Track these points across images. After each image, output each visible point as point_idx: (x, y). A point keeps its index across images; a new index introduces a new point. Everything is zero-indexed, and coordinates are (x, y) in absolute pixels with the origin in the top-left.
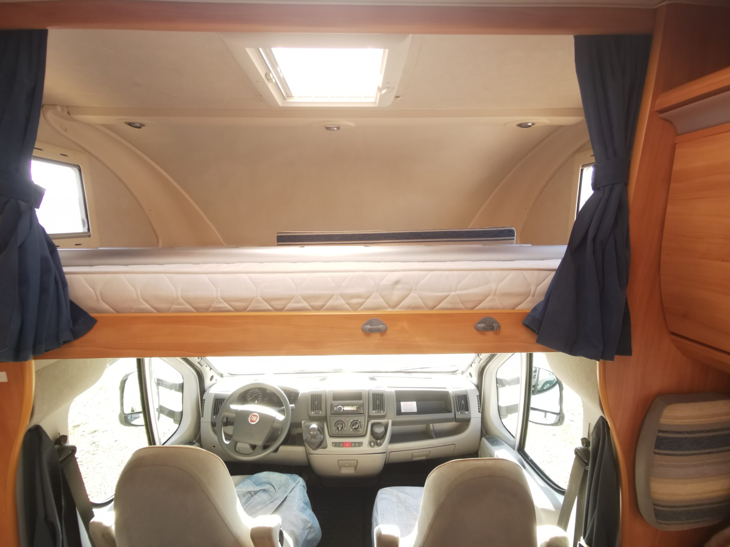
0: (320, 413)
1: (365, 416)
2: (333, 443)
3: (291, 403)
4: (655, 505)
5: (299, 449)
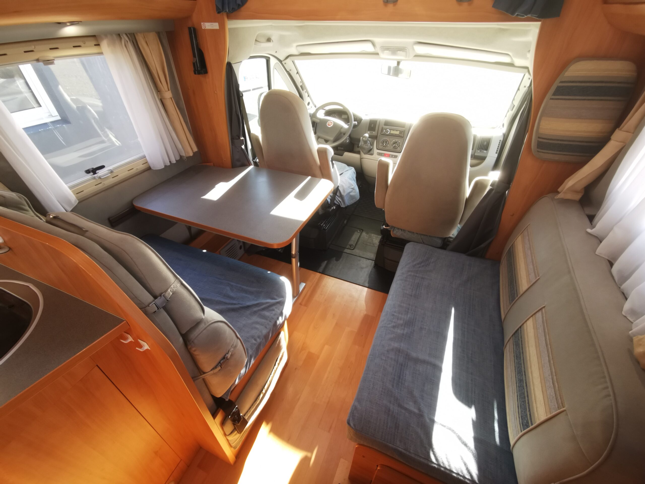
0: (374, 133)
1: (404, 139)
2: (377, 153)
3: (355, 121)
4: (539, 138)
5: (356, 156)
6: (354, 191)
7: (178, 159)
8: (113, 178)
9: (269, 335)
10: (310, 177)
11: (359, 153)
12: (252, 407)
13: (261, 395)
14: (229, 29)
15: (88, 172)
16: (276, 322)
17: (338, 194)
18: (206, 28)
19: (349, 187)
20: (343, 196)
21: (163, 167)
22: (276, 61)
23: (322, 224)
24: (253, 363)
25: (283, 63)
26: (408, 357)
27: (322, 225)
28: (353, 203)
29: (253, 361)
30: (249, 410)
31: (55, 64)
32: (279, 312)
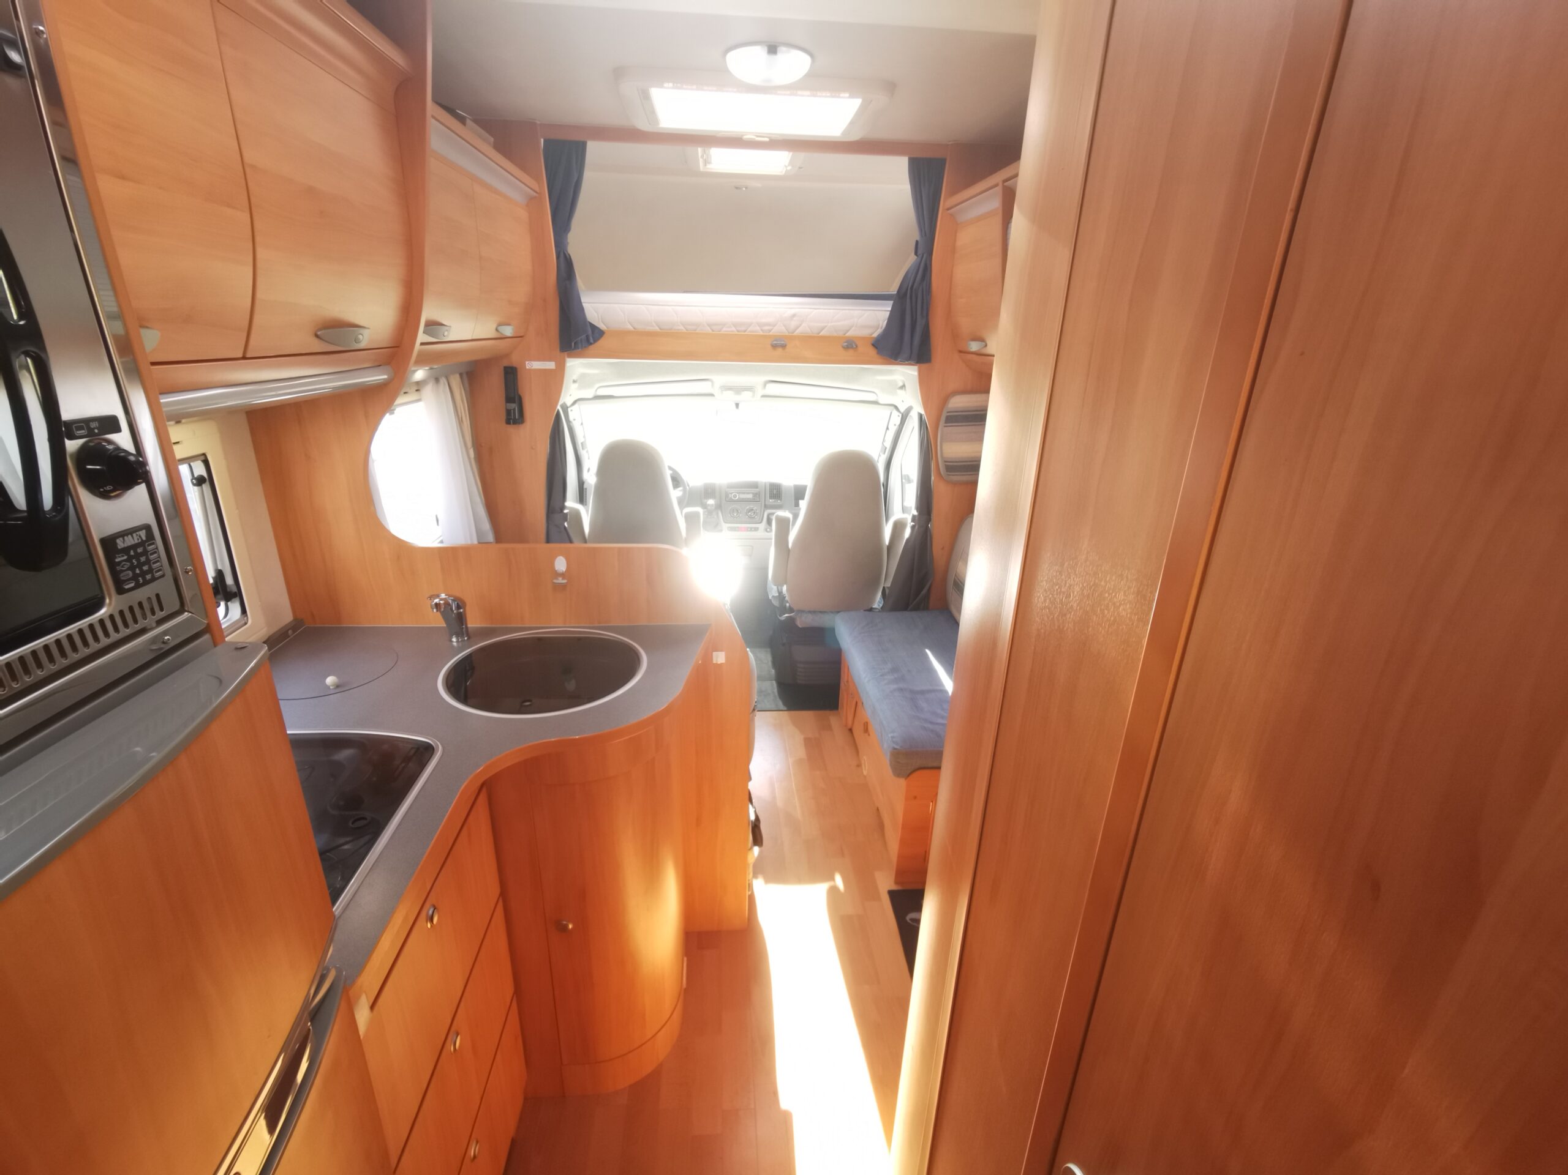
1: (761, 504)
2: (728, 528)
4: (946, 462)
14: (571, 369)
18: (532, 368)
26: (912, 692)
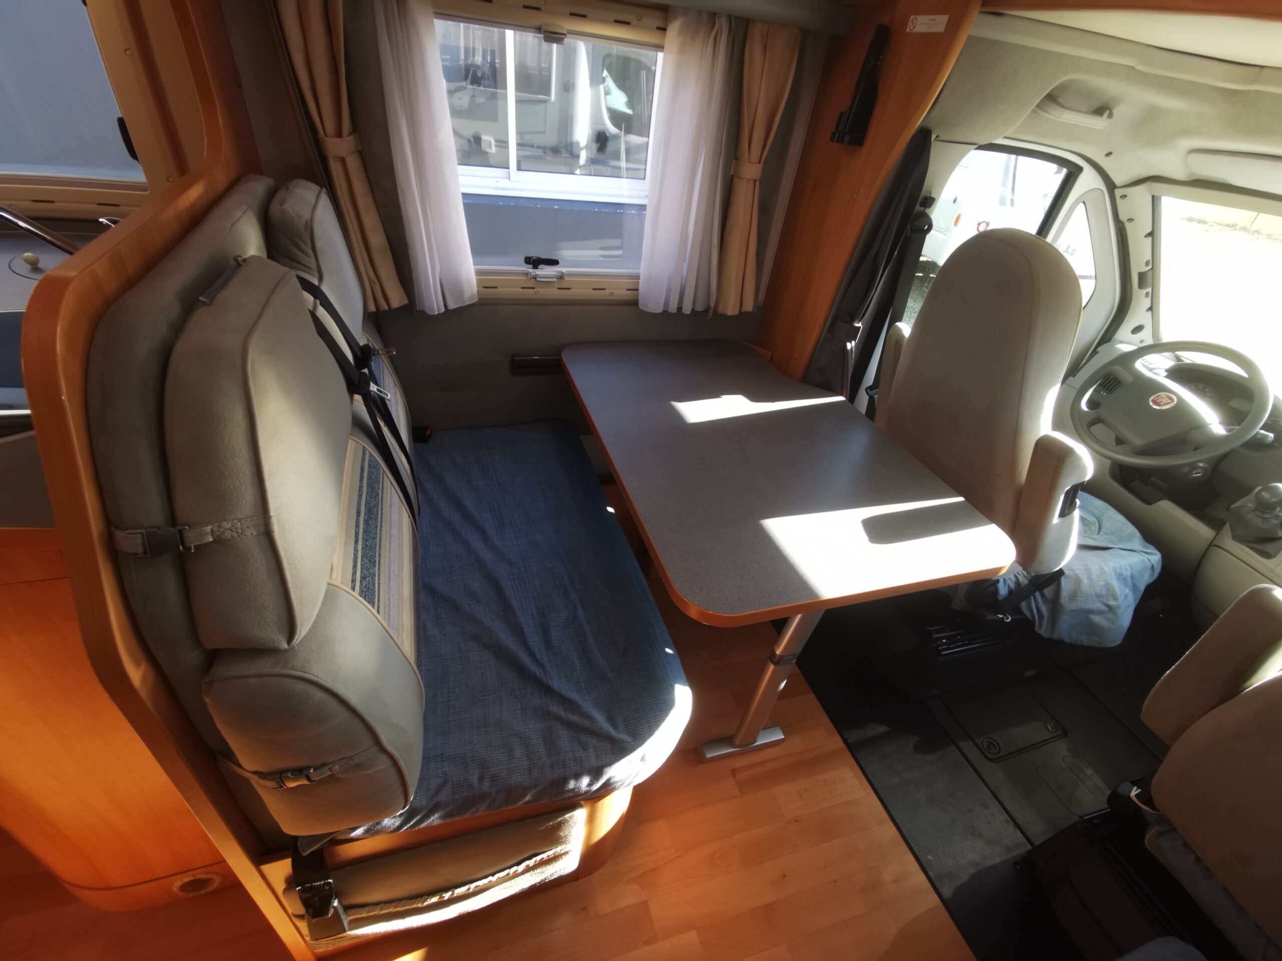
5: (1202, 531)
6: (1110, 615)
7: (699, 310)
8: (558, 288)
9: (525, 795)
10: (961, 499)
11: (1217, 525)
12: (395, 904)
13: (435, 899)
14: (971, 38)
15: (528, 260)
16: (565, 781)
17: (1048, 591)
18: (914, 30)
19: (1098, 596)
20: (1062, 606)
21: (659, 309)
22: (1099, 183)
23: (937, 634)
24: (435, 824)
25: (1118, 193)
27: (936, 636)
28: (1085, 643)
29: (434, 819)
30: (383, 905)
31: (562, 44)
32: (593, 763)
